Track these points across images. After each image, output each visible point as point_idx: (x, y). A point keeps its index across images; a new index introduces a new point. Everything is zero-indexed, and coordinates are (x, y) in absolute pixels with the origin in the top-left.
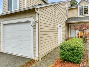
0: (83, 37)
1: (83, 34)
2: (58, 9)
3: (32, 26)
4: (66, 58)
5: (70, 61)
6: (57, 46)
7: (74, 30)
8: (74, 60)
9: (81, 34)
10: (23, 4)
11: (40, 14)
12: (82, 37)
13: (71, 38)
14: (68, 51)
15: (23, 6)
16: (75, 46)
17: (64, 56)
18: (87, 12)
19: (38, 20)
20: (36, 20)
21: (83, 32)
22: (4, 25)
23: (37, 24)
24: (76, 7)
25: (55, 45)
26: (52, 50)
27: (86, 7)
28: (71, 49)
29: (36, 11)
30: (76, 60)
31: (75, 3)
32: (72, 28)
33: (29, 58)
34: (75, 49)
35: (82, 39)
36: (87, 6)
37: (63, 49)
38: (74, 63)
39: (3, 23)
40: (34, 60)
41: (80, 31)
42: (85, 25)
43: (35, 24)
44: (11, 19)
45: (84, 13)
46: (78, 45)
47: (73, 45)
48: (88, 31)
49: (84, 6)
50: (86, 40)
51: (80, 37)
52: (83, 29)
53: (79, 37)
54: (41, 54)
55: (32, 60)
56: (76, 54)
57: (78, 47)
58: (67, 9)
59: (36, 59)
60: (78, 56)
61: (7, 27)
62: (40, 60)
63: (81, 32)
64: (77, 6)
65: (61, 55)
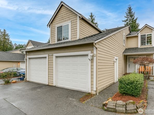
0: (145, 73)
1: (145, 69)
2: (114, 40)
3: (90, 60)
4: (125, 91)
5: (129, 94)
6: (113, 82)
7: (134, 64)
8: (133, 93)
9: (142, 69)
10: (75, 34)
11: (97, 48)
12: (143, 73)
13: (129, 73)
14: (128, 85)
15: (75, 36)
16: (134, 80)
17: (123, 89)
18: (151, 41)
19: (96, 54)
20: (94, 53)
21: (145, 67)
22: (57, 57)
23: (95, 58)
24: (136, 35)
25: (111, 80)
26: (108, 86)
27: (149, 36)
28: (130, 83)
29: (95, 45)
30: (135, 93)
31: (135, 27)
32: (131, 60)
33: (85, 92)
34: (134, 83)
35: (143, 75)
36: (151, 34)
37: (122, 83)
38: (133, 96)
39: (55, 55)
40: (91, 94)
41: (140, 65)
42: (148, 58)
43: (93, 58)
44: (65, 51)
45: (146, 43)
46: (137, 79)
47: (132, 80)
48: (151, 66)
49: (146, 34)
50: (149, 76)
51: (141, 72)
52: (145, 63)
53: (139, 73)
54: (99, 88)
55: (89, 93)
56: (135, 88)
57: (137, 82)
58: (124, 38)
59: (94, 93)
60: (137, 90)
61: (60, 60)
62: (98, 94)
63: (143, 67)
64: (138, 34)
65: (120, 89)
